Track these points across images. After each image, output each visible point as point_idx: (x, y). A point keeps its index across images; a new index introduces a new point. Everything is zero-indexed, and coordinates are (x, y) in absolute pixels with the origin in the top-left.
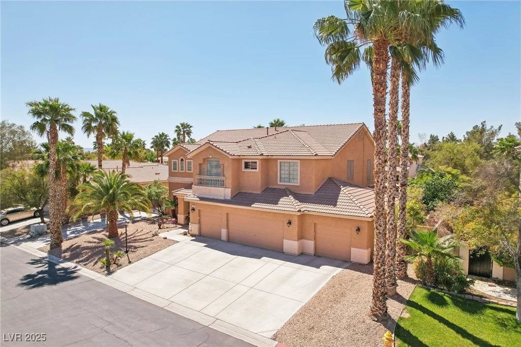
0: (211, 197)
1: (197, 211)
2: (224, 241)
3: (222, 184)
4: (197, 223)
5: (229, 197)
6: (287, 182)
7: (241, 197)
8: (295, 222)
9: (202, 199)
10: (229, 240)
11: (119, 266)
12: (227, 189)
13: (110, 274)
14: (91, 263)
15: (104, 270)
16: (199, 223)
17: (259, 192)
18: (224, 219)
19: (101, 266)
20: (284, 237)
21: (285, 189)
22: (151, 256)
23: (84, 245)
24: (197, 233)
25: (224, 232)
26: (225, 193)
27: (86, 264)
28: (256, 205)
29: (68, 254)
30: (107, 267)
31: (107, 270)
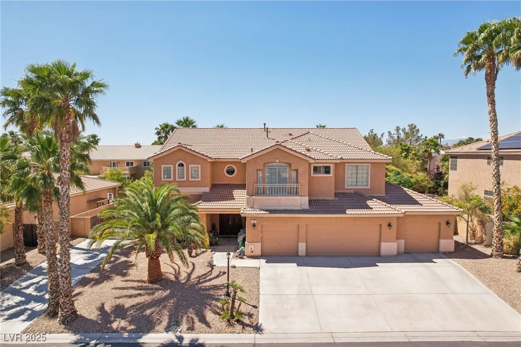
1: (259, 227)
2: (302, 257)
3: (295, 192)
4: (260, 241)
5: (307, 207)
6: (354, 186)
7: (316, 205)
8: (395, 224)
9: (271, 211)
10: (308, 254)
12: (304, 198)
13: (258, 329)
14: (198, 324)
15: (239, 327)
16: (262, 241)
17: (333, 198)
18: (302, 233)
19: (224, 324)
20: (380, 241)
21: (356, 193)
22: (261, 292)
23: (128, 303)
24: (258, 252)
25: (302, 247)
26: (303, 201)
27: (191, 329)
28: (348, 212)
29: (123, 323)
30: (238, 321)
31: (244, 325)
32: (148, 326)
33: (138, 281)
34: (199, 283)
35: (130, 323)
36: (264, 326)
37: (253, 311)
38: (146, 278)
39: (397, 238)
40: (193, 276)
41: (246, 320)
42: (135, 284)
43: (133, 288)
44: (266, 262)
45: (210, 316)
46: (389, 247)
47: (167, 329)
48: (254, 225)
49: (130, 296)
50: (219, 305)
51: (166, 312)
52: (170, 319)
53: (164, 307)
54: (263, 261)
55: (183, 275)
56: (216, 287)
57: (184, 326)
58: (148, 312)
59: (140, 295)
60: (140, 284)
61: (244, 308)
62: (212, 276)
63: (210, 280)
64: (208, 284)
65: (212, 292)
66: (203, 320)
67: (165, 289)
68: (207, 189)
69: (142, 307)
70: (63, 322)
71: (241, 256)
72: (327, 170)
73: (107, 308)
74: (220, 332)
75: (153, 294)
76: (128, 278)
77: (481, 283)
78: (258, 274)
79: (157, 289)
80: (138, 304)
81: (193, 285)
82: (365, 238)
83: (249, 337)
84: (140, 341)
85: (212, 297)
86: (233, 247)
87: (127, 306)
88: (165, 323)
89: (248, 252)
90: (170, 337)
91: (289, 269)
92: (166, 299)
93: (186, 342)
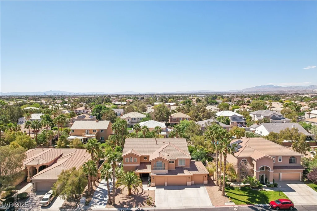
0: (160, 173)
1: (154, 178)
2: (166, 187)
3: (164, 169)
5: (167, 173)
6: (181, 165)
7: (170, 172)
8: (190, 177)
9: (158, 174)
10: (168, 185)
11: (153, 203)
13: (155, 206)
14: (142, 206)
15: (151, 206)
16: (155, 182)
17: (175, 169)
18: (166, 180)
19: (148, 205)
20: (187, 182)
21: (181, 167)
22: (156, 197)
23: (126, 201)
24: (154, 185)
25: (166, 184)
26: (166, 171)
27: (141, 207)
28: (179, 174)
29: (126, 206)
30: (151, 205)
31: (152, 206)
32: (131, 206)
33: (126, 195)
34: (140, 195)
35: (128, 206)
36: (156, 206)
37: (154, 202)
38: (127, 194)
39: (191, 180)
40: (139, 193)
41: (153, 205)
42: (125, 196)
43: (125, 197)
44: (157, 188)
45: (144, 204)
46: (189, 183)
47: (136, 207)
48: (153, 178)
49: (125, 199)
50: (146, 201)
51: (134, 203)
52: (136, 204)
53: (134, 202)
54: (156, 188)
55: (136, 193)
56: (144, 196)
57: (139, 206)
58: (131, 203)
59: (127, 199)
60: (126, 196)
61: (152, 202)
62: (142, 194)
63: (143, 194)
64: (143, 195)
65: (144, 198)
66: (143, 205)
67: (133, 197)
68: (139, 165)
69: (129, 202)
70: (113, 206)
71: (150, 186)
72: (173, 162)
73: (121, 202)
74: (147, 207)
75: (130, 199)
76: (123, 194)
77: (208, 194)
78: (154, 192)
79: (131, 197)
80: (128, 201)
81: (139, 196)
82: (183, 181)
83: (153, 208)
84: (131, 209)
85: (144, 199)
86: (147, 182)
87: (125, 202)
88: (135, 205)
89: (152, 185)
90: (137, 208)
91: (162, 190)
92: (134, 199)
93: (140, 209)
